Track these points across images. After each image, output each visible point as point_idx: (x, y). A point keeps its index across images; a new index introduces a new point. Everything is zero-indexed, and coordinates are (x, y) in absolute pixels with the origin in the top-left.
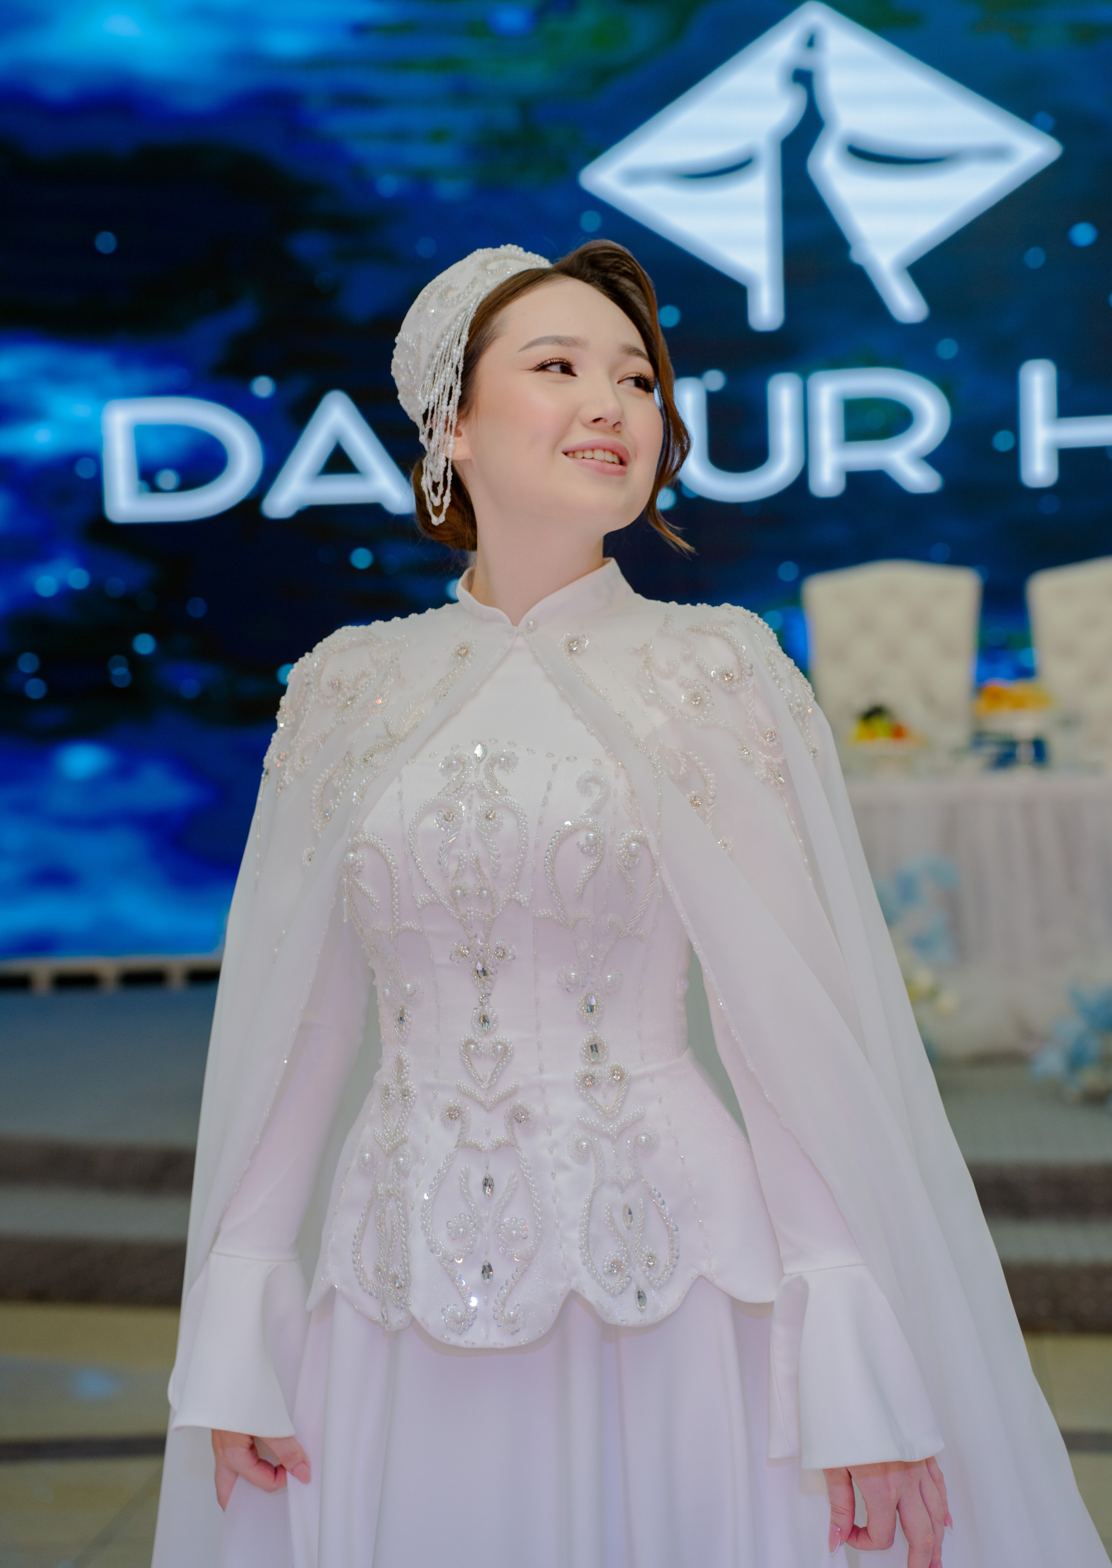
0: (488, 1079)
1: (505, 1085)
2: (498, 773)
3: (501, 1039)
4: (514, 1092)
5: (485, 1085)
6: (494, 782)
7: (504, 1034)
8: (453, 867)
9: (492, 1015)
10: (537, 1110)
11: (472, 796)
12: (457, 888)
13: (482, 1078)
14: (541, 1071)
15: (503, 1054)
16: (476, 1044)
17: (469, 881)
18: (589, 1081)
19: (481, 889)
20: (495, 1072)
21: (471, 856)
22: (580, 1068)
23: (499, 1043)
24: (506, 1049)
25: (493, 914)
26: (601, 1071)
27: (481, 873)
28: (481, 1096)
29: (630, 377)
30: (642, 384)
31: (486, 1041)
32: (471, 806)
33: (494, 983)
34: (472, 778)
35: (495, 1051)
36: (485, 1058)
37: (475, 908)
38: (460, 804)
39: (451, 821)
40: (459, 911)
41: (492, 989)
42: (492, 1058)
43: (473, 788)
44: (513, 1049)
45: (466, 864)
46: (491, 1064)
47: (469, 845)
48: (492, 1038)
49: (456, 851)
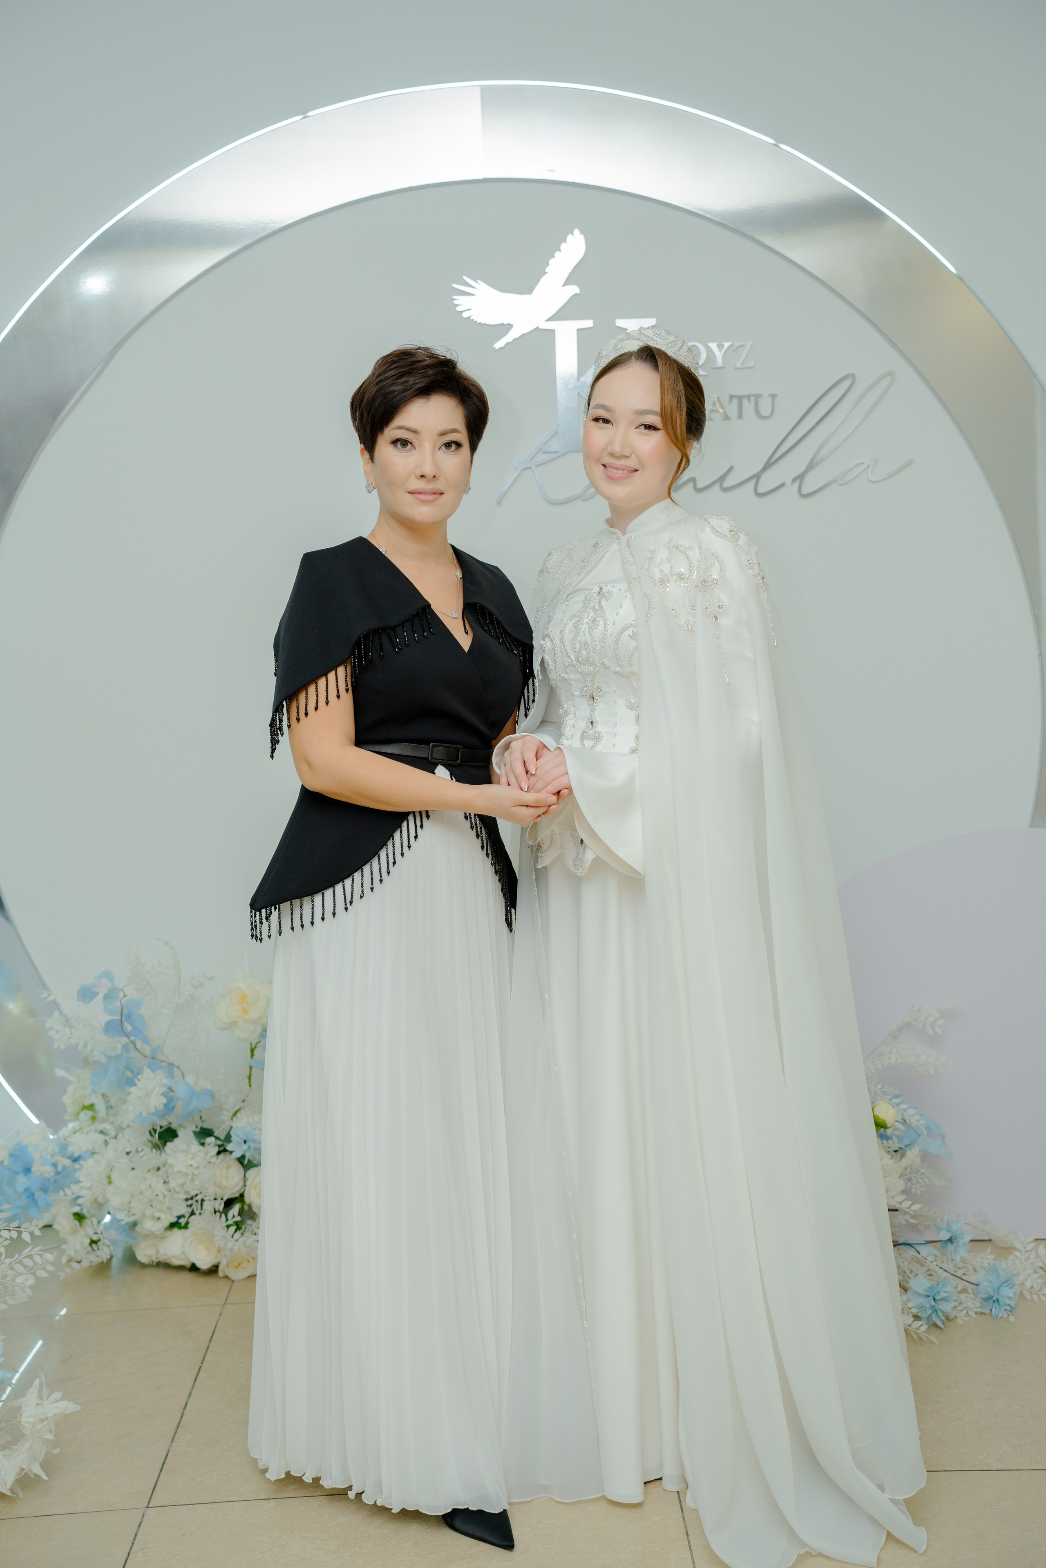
2: (603, 601)
6: (600, 605)
7: (599, 729)
9: (595, 720)
11: (589, 612)
15: (598, 738)
16: (587, 733)
17: (584, 653)
19: (589, 658)
20: (593, 746)
21: (585, 640)
23: (597, 732)
24: (599, 736)
25: (595, 670)
27: (589, 649)
29: (642, 425)
30: (652, 428)
31: (591, 732)
32: (588, 617)
33: (597, 704)
34: (592, 604)
35: (594, 736)
36: (590, 740)
37: (588, 667)
38: (584, 616)
39: (579, 624)
40: (581, 668)
41: (596, 707)
42: (593, 740)
43: (591, 609)
44: (602, 736)
45: (583, 645)
46: (592, 743)
47: (584, 635)
48: (594, 730)
49: (579, 639)
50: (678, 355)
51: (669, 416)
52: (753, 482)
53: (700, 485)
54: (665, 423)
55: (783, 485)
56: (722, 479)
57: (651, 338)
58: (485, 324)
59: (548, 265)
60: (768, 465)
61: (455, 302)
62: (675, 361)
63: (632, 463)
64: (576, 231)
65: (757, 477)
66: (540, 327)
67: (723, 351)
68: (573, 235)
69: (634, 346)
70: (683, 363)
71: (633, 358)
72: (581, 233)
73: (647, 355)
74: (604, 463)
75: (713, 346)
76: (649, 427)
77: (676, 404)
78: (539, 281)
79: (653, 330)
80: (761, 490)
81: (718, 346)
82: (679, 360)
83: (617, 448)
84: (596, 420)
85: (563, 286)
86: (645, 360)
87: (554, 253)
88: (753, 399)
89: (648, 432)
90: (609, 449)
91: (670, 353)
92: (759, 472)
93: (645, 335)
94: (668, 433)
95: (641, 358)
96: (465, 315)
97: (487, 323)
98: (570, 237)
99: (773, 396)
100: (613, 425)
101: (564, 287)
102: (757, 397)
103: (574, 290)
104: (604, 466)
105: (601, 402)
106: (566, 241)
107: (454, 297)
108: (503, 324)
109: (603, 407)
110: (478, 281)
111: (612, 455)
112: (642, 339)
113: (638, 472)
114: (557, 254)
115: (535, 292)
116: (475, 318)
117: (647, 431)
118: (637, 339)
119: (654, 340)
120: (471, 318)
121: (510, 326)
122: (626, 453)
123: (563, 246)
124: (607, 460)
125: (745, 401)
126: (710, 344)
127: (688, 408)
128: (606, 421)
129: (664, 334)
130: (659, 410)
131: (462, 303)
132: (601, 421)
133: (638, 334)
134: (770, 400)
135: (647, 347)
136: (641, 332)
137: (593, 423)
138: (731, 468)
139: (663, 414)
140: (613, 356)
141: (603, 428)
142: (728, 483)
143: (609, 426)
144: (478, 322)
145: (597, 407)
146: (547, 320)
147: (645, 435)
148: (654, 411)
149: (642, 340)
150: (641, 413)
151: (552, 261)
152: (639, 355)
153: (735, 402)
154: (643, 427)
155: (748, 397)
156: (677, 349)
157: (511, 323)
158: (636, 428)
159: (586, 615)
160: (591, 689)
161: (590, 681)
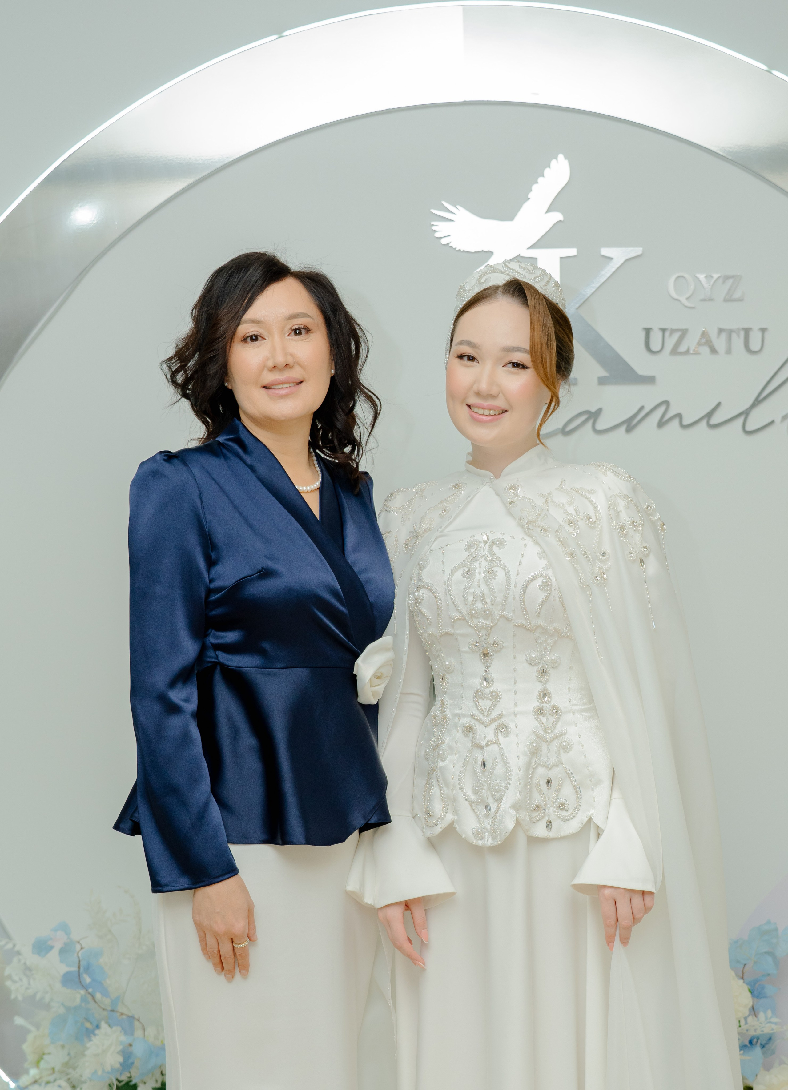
0: (488, 709)
1: (495, 714)
2: (495, 550)
3: (495, 690)
4: (500, 716)
5: (485, 714)
6: (493, 555)
7: (497, 686)
8: (470, 598)
9: (491, 677)
10: (512, 725)
12: (472, 610)
13: (484, 710)
14: (516, 705)
15: (496, 697)
16: (482, 692)
17: (479, 605)
18: (540, 712)
19: (486, 610)
20: (491, 707)
21: (480, 592)
22: (536, 704)
23: (494, 692)
24: (497, 695)
25: (492, 624)
26: (547, 706)
27: (485, 602)
28: (483, 719)
29: (510, 363)
30: (521, 367)
31: (487, 691)
32: (480, 567)
33: (492, 660)
34: (482, 553)
35: (492, 696)
36: (486, 700)
37: (483, 620)
38: (475, 566)
39: (469, 574)
40: (474, 622)
41: (491, 664)
42: (490, 699)
43: (481, 557)
44: (501, 695)
45: (477, 597)
46: (489, 703)
47: (479, 587)
48: (490, 689)
49: (472, 590)
51: (539, 353)
52: (741, 419)
53: (686, 422)
54: (534, 361)
55: (772, 422)
56: (709, 415)
57: (517, 272)
58: (464, 251)
59: (531, 190)
60: (757, 402)
61: (434, 228)
63: (500, 403)
64: (561, 157)
65: (746, 413)
66: (521, 255)
67: (712, 283)
68: (557, 160)
69: (500, 280)
71: (499, 292)
72: (566, 159)
73: (515, 289)
74: (469, 403)
75: (702, 277)
76: (516, 365)
77: (545, 342)
78: (521, 207)
80: (749, 428)
81: (706, 277)
83: (483, 386)
84: (461, 357)
85: (546, 212)
86: (513, 294)
87: (538, 178)
88: (742, 334)
89: (517, 371)
90: (475, 388)
92: (747, 410)
93: (511, 269)
94: (538, 372)
95: (508, 292)
96: (444, 241)
97: (467, 250)
98: (553, 162)
99: (763, 330)
100: (478, 362)
101: (548, 214)
102: (747, 331)
103: (557, 216)
104: (469, 406)
105: (465, 338)
106: (549, 167)
107: (433, 223)
108: (483, 251)
109: (469, 343)
110: (458, 207)
111: (478, 394)
112: (507, 272)
113: (507, 413)
114: (540, 180)
115: (517, 218)
116: (454, 245)
117: (515, 369)
118: (503, 272)
119: (520, 274)
120: (450, 245)
121: (490, 253)
122: (494, 391)
123: (547, 171)
124: (472, 400)
125: (734, 336)
126: (698, 275)
127: (557, 346)
128: (471, 358)
130: (528, 347)
131: (441, 228)
132: (466, 358)
133: (503, 267)
134: (759, 335)
135: (515, 280)
136: (506, 265)
137: (458, 360)
138: (719, 404)
139: (532, 352)
140: (476, 290)
141: (468, 366)
142: (715, 420)
143: (474, 363)
144: (457, 249)
145: (461, 343)
146: (529, 248)
147: (513, 373)
148: (522, 348)
149: (508, 274)
150: (509, 350)
151: (535, 187)
152: (506, 290)
153: (724, 336)
154: (511, 365)
155: (737, 331)
157: (491, 250)
158: (503, 366)
159: (477, 564)
160: (485, 644)
161: (484, 636)
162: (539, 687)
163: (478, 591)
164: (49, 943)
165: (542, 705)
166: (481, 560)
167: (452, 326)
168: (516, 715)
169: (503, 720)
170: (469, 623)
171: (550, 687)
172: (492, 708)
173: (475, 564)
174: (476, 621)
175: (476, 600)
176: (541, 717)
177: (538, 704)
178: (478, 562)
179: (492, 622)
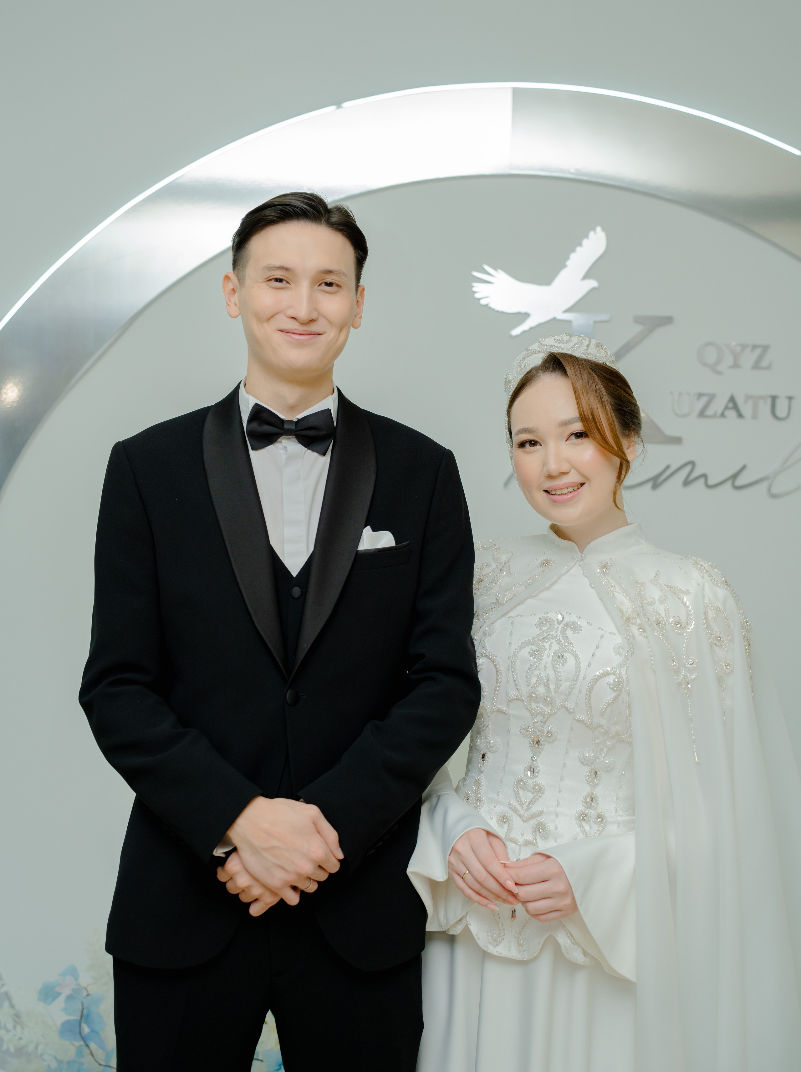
0: (527, 804)
1: (535, 808)
2: (569, 632)
3: (539, 783)
4: (540, 814)
5: (525, 807)
6: (566, 638)
7: (541, 779)
8: (534, 680)
9: (537, 768)
10: (551, 826)
11: (552, 643)
12: (533, 693)
13: (523, 802)
14: (558, 804)
15: (538, 791)
16: (524, 783)
17: (541, 690)
18: (583, 817)
19: (547, 697)
20: (531, 801)
21: (545, 676)
22: (581, 808)
23: (537, 785)
24: (540, 789)
25: (551, 712)
26: (592, 812)
27: (549, 688)
28: (522, 812)
29: (572, 435)
31: (530, 782)
32: (551, 649)
33: (542, 750)
34: (554, 633)
35: (534, 788)
36: (528, 792)
37: (541, 706)
38: (545, 646)
39: (537, 654)
40: (531, 706)
41: (540, 753)
42: (531, 792)
43: (553, 639)
44: (544, 790)
45: (541, 681)
46: (530, 795)
47: (545, 670)
48: (534, 781)
49: (537, 672)
50: (587, 354)
56: (734, 477)
62: (587, 361)
70: (595, 360)
71: (540, 372)
74: (546, 488)
79: (554, 338)
82: (590, 359)
84: (523, 445)
91: (577, 354)
95: (547, 369)
100: (542, 445)
103: (593, 283)
104: (547, 491)
113: (584, 486)
117: (580, 440)
118: (540, 352)
119: (557, 347)
127: (615, 404)
129: (565, 338)
142: (740, 481)
146: (565, 311)
147: (578, 444)
152: (544, 368)
154: (573, 437)
156: (585, 348)
158: (566, 441)
159: (547, 645)
160: (537, 731)
161: (539, 723)
162: (587, 790)
163: (543, 674)
164: (57, 989)
165: (587, 810)
166: (552, 641)
167: (507, 419)
168: (557, 815)
169: (542, 819)
170: (526, 705)
171: (598, 791)
172: (532, 803)
173: (545, 644)
174: (534, 705)
175: (539, 684)
176: (584, 823)
177: (583, 808)
178: (549, 643)
179: (551, 710)
